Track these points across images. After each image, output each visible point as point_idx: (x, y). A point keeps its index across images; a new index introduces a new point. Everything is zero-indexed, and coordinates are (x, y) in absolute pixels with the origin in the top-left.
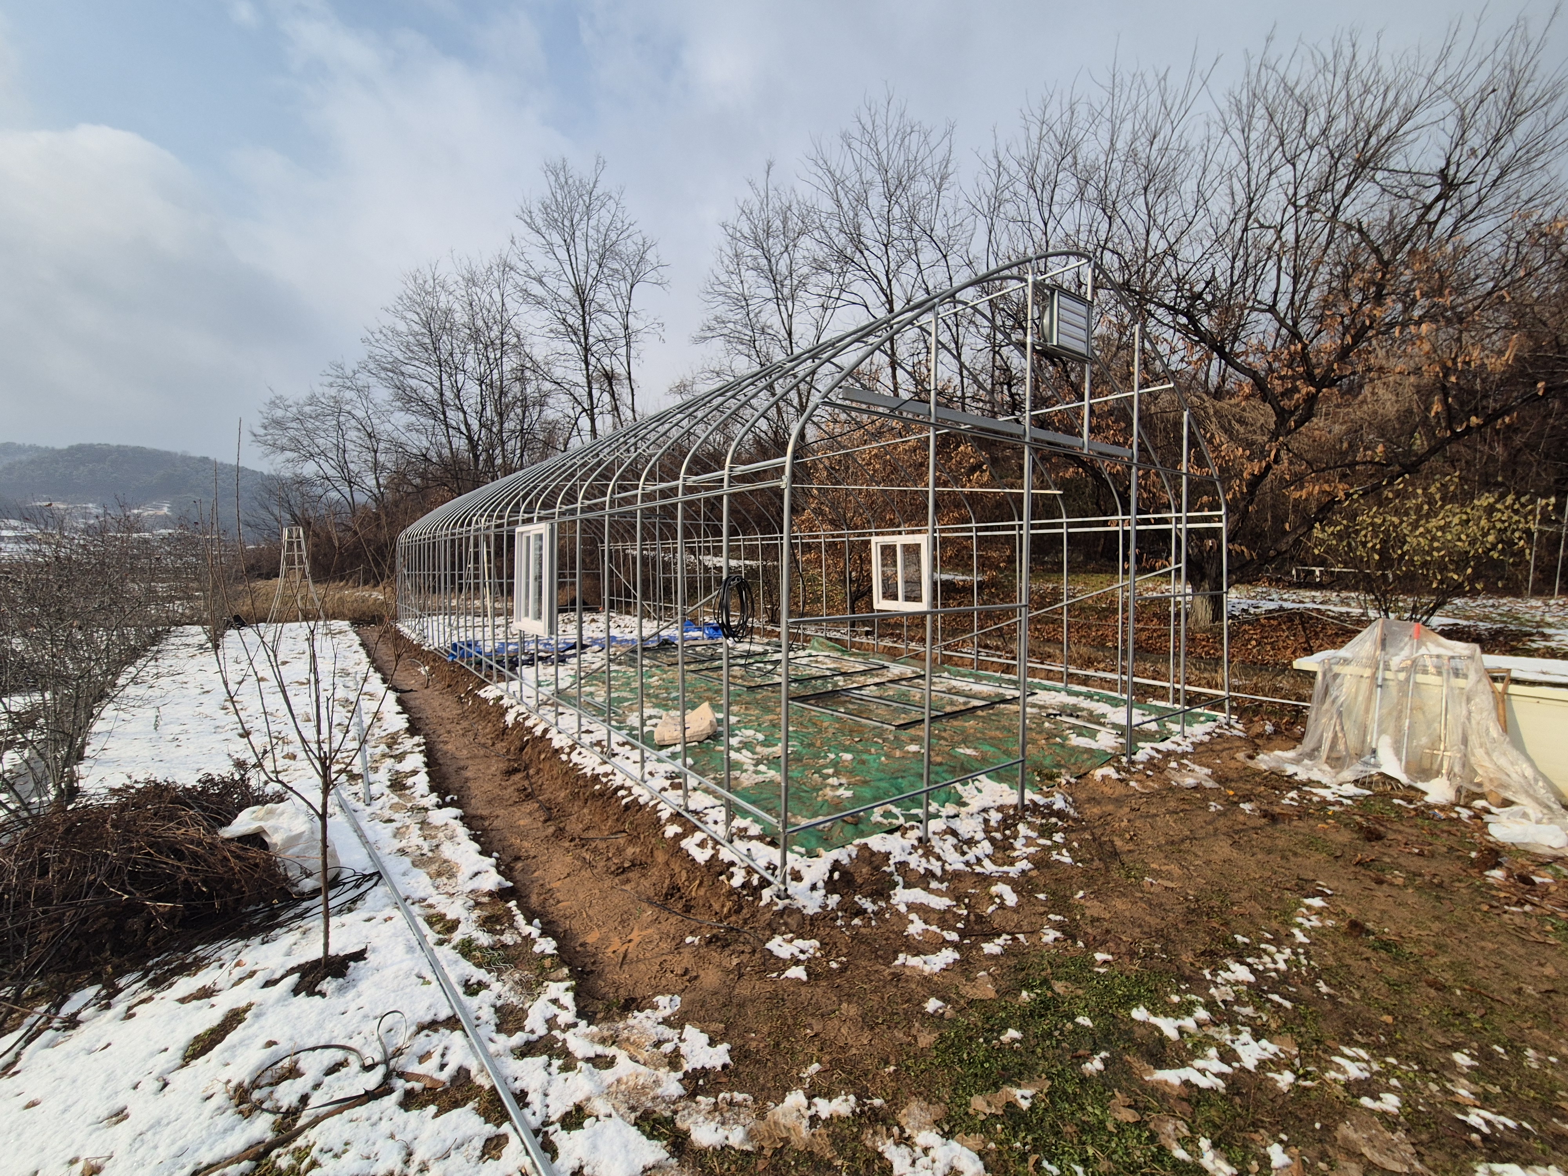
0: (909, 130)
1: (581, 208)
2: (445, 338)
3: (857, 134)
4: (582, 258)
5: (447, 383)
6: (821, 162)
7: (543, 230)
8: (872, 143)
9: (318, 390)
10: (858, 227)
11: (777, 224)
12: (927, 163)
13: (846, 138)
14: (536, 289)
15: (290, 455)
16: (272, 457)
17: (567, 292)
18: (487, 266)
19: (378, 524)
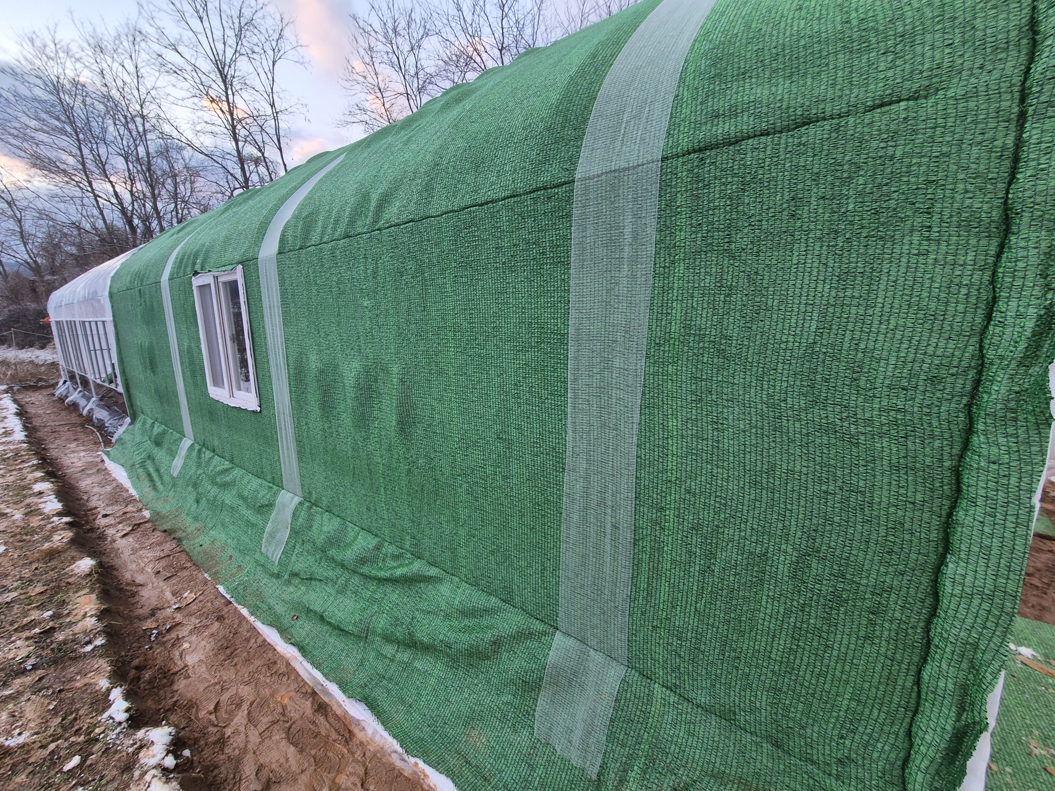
19: (34, 290)
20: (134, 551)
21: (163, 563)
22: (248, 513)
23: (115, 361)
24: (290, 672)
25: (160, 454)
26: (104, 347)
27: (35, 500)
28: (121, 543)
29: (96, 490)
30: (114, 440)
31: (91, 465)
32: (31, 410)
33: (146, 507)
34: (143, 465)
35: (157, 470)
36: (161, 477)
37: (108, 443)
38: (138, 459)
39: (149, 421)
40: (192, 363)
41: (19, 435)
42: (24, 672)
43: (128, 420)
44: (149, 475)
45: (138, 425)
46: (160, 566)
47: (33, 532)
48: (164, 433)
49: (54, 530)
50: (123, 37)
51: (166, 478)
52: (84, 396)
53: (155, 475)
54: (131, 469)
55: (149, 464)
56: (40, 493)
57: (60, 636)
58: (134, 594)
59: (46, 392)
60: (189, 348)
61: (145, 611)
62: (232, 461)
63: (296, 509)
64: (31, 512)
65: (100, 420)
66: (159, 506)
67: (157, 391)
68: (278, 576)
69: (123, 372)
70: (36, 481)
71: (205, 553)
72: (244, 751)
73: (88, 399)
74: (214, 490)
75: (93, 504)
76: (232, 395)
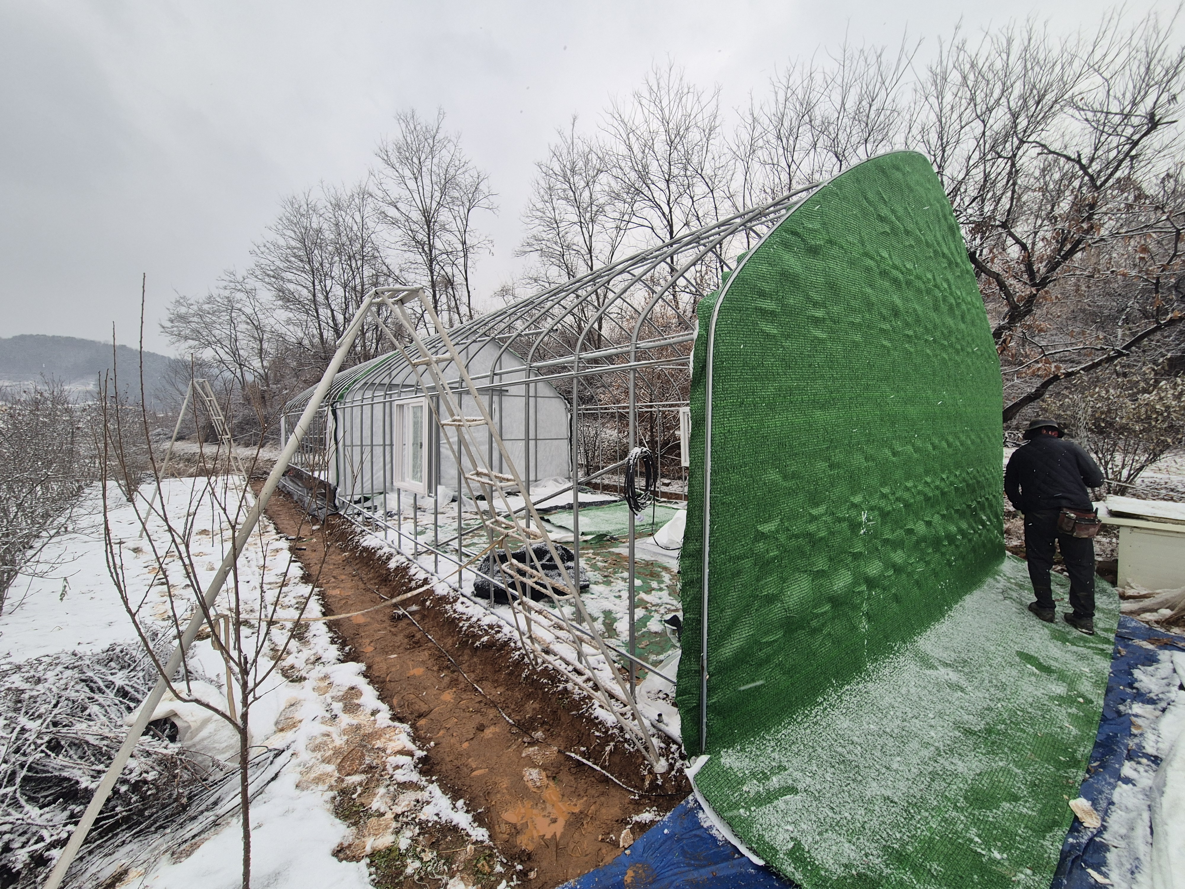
0: (686, 91)
1: (427, 149)
2: (316, 252)
3: (646, 94)
4: (428, 189)
5: (318, 287)
6: (617, 116)
7: (397, 165)
8: (657, 101)
9: (215, 293)
10: (645, 167)
11: (580, 164)
12: (699, 117)
13: (638, 96)
14: (392, 212)
15: (191, 343)
16: (177, 344)
17: (416, 215)
18: (349, 194)
19: (263, 398)
50: (356, 195)
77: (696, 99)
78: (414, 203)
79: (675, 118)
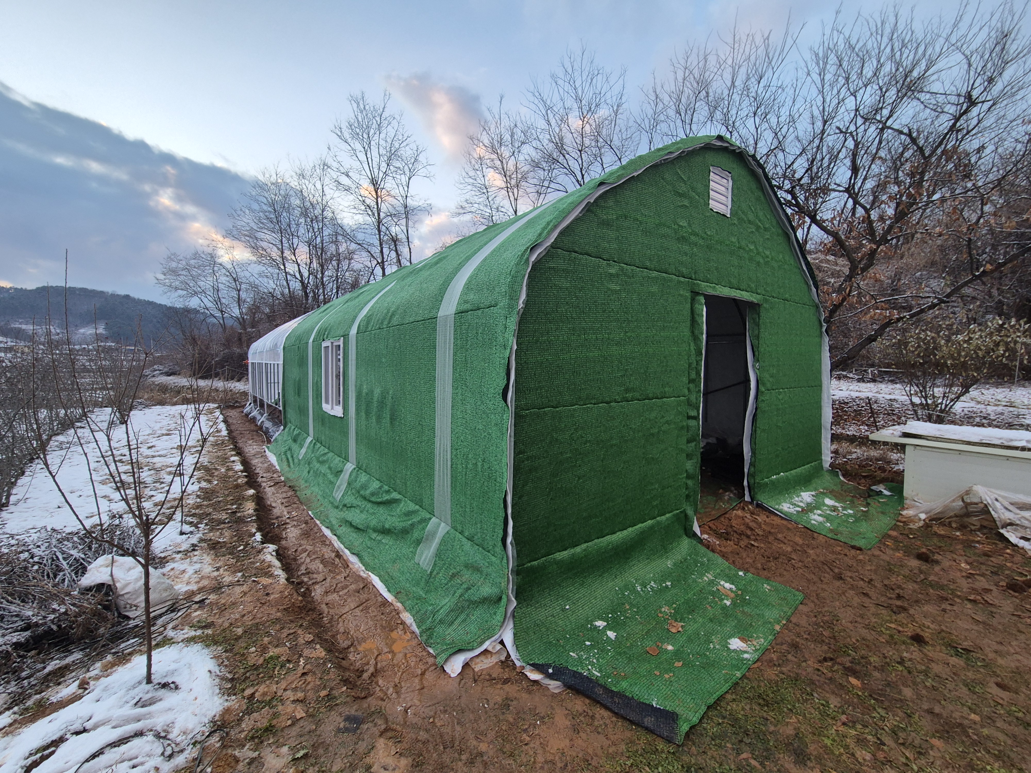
0: (596, 73)
1: (375, 126)
2: (285, 214)
3: (561, 74)
4: (376, 160)
5: (286, 245)
6: (537, 94)
7: (349, 140)
8: (572, 82)
9: (200, 250)
10: (561, 139)
11: (507, 137)
12: (608, 95)
13: (554, 77)
14: (344, 180)
15: (180, 292)
16: (169, 294)
17: (366, 183)
18: (312, 165)
19: (240, 339)
20: (273, 494)
21: (286, 500)
22: (330, 476)
23: (280, 391)
24: (331, 544)
25: (295, 447)
26: (276, 381)
27: (231, 464)
28: (268, 489)
29: (260, 465)
30: (272, 440)
31: (258, 453)
32: (230, 421)
33: (283, 475)
34: (285, 453)
35: (292, 457)
36: (293, 460)
37: (269, 442)
38: (283, 450)
39: (293, 427)
40: (317, 390)
41: (224, 433)
42: (225, 523)
43: (282, 427)
44: (288, 459)
45: (287, 430)
46: (284, 501)
47: (230, 477)
48: (299, 434)
49: (239, 477)
50: (317, 166)
51: (296, 461)
52: (260, 413)
53: (290, 459)
54: (279, 456)
55: (289, 452)
56: (234, 461)
57: (239, 515)
58: (270, 510)
59: (238, 410)
60: (317, 381)
61: (274, 517)
62: (329, 448)
63: (352, 472)
64: (229, 469)
65: (267, 428)
66: (289, 475)
67: (299, 407)
68: (337, 507)
69: (284, 396)
70: (232, 456)
71: (307, 498)
72: (303, 563)
73: (262, 415)
74: (317, 465)
75: (257, 471)
76: (332, 408)
77: (605, 79)
78: (363, 172)
79: (587, 96)
